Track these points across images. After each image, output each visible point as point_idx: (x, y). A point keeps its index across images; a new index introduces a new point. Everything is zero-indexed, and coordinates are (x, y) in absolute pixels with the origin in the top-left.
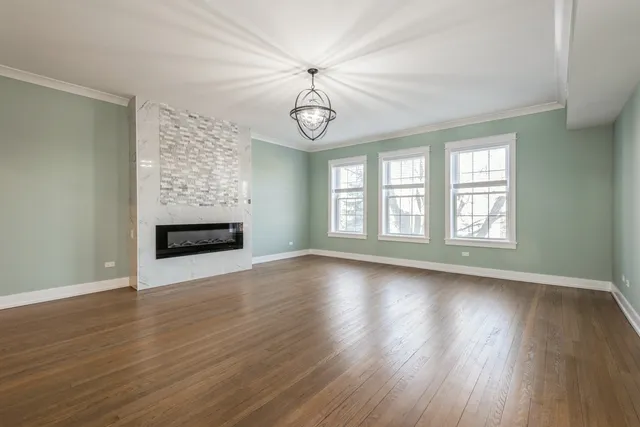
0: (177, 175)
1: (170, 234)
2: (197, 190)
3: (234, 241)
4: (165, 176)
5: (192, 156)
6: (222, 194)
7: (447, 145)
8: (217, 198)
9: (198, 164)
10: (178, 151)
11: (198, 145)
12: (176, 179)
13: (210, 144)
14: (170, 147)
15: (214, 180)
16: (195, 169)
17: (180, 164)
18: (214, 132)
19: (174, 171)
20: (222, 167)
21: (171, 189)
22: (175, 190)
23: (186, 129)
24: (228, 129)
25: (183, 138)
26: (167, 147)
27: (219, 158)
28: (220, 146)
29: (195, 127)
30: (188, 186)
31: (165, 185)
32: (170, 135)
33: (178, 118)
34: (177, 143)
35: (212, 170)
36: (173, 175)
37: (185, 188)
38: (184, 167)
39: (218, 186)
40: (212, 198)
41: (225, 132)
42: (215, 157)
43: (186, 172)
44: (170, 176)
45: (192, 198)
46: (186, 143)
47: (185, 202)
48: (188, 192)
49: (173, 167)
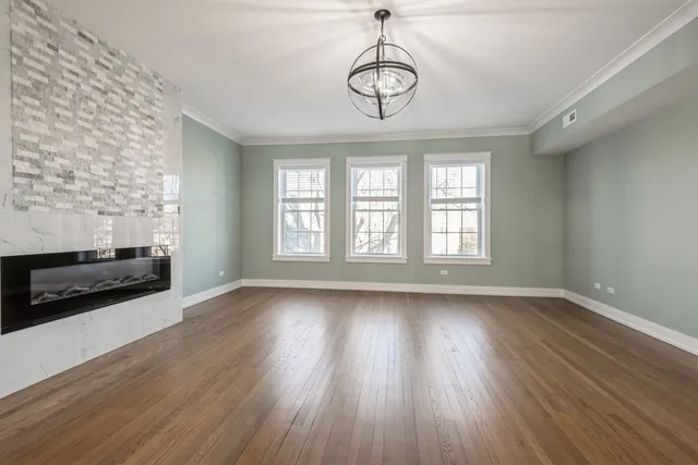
0: (52, 149)
1: (36, 274)
2: (94, 182)
3: (156, 277)
4: (24, 146)
5: (85, 115)
6: (137, 195)
7: (427, 157)
8: (131, 201)
9: (95, 132)
10: (54, 99)
11: (96, 95)
12: (50, 156)
13: (117, 100)
14: (38, 85)
15: (124, 167)
16: (89, 142)
17: (58, 125)
18: (124, 79)
19: (47, 140)
20: (138, 146)
21: (39, 177)
22: (48, 179)
23: (74, 59)
24: (149, 81)
25: (66, 74)
26: (28, 84)
27: (135, 129)
28: (136, 108)
29: (91, 60)
30: (76, 173)
31: (23, 167)
32: (38, 61)
33: (54, 29)
34: (53, 83)
35: (120, 149)
36: (42, 147)
37: (69, 177)
38: (66, 136)
39: (131, 179)
40: (119, 200)
41: (143, 84)
42: (126, 126)
43: (70, 145)
44: (35, 148)
45: (84, 198)
46: (70, 86)
47: (68, 206)
48: (77, 186)
49: (44, 129)
